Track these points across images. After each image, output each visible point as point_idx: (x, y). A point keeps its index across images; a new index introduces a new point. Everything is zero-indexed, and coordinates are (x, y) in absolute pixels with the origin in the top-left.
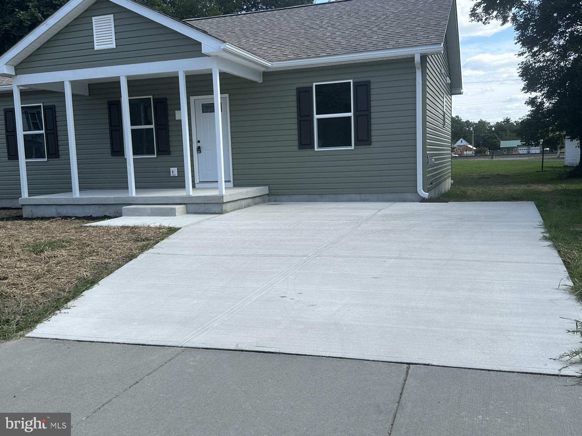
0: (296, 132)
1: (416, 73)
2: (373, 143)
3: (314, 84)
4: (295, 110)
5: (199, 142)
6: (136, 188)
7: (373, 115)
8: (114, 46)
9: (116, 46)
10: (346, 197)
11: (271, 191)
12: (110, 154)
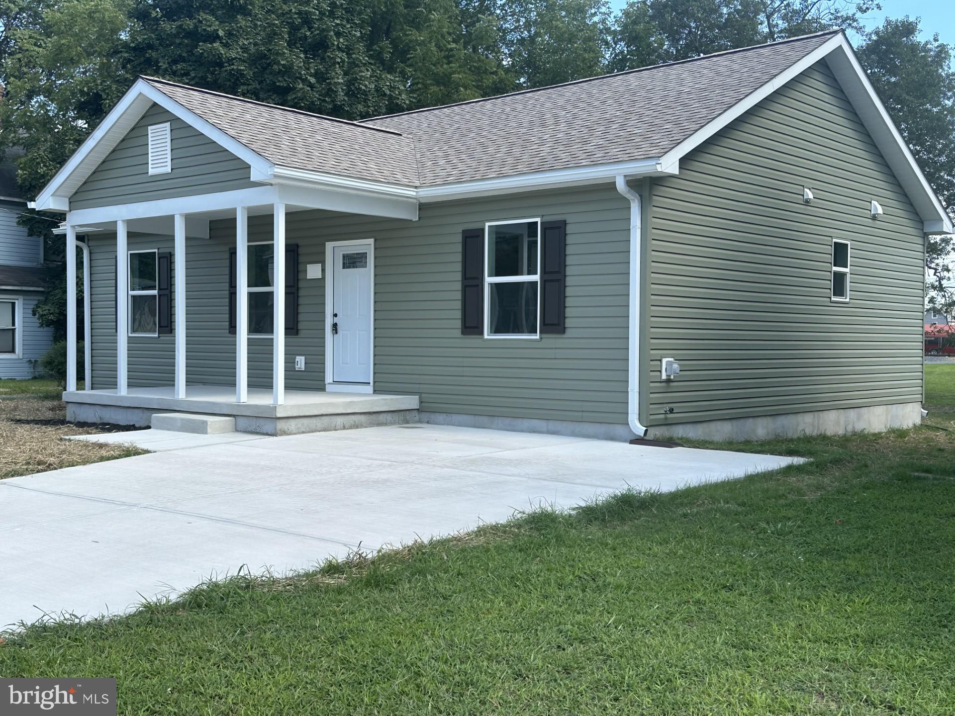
0: (459, 305)
1: (630, 208)
2: (567, 331)
3: (487, 224)
4: (459, 267)
5: (335, 315)
6: (249, 386)
7: (569, 281)
8: (168, 169)
9: (172, 169)
10: (526, 423)
11: (423, 404)
12: (228, 331)
